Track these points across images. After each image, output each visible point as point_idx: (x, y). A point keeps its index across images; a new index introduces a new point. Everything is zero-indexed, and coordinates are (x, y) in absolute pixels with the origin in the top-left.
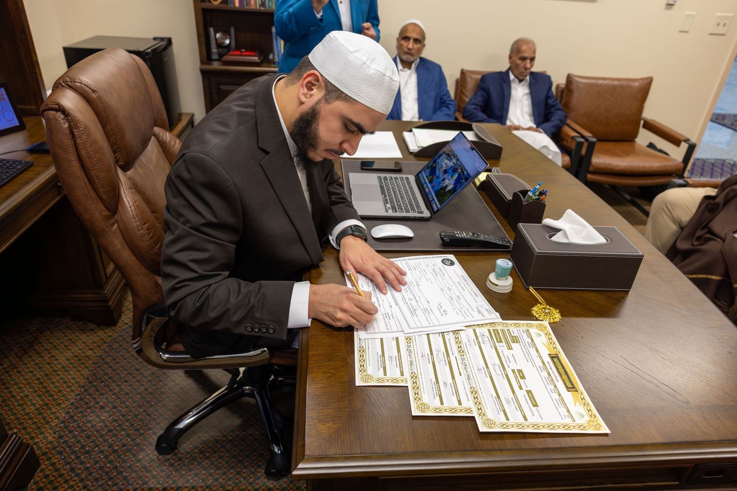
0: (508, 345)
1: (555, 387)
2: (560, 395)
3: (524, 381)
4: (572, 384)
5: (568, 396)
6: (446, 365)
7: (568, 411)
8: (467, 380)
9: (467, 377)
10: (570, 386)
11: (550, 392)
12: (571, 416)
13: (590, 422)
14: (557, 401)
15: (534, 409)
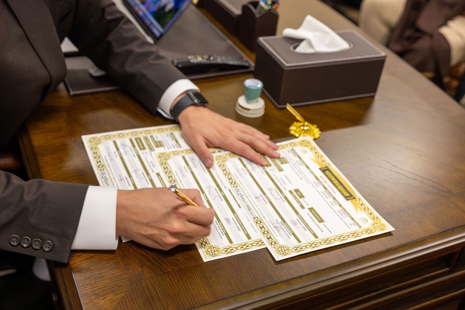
1: (334, 199)
2: (340, 206)
3: (304, 200)
4: (349, 193)
5: (348, 205)
6: (222, 200)
7: (353, 219)
8: (248, 211)
9: (247, 208)
10: (347, 195)
11: (331, 205)
12: (356, 223)
13: (374, 224)
14: (339, 212)
15: (321, 225)
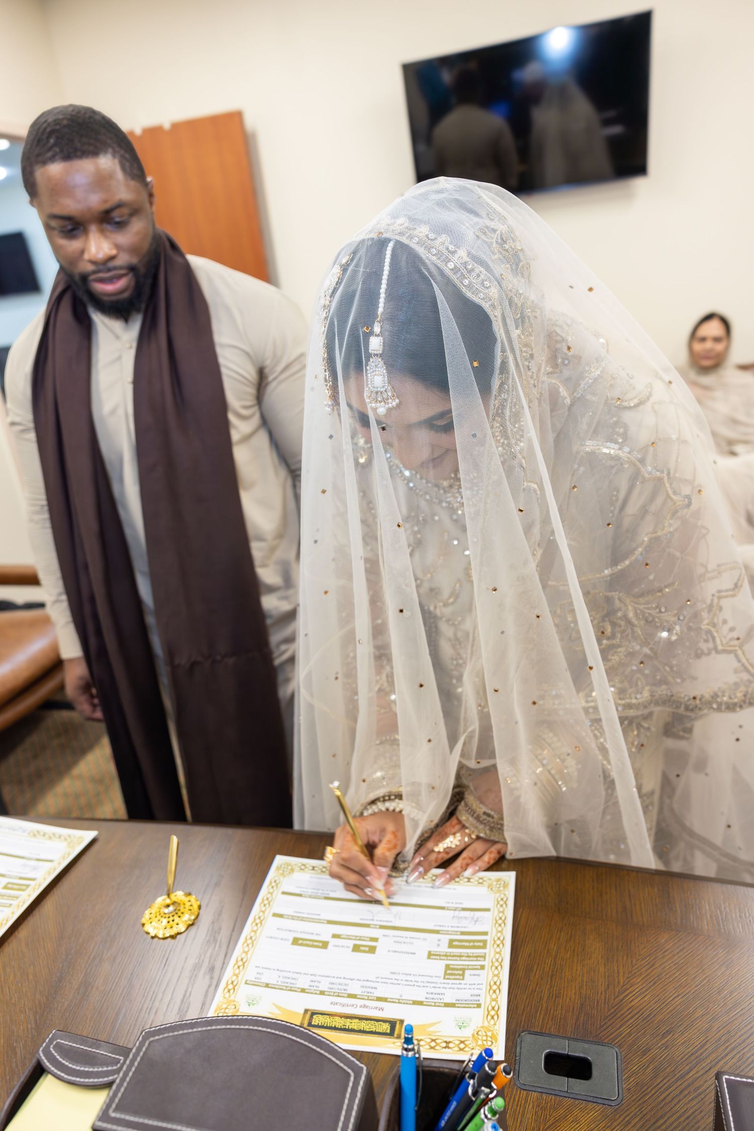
0: (439, 955)
1: (322, 993)
3: (348, 947)
7: (267, 986)
10: (316, 1020)
11: (313, 978)
12: (257, 983)
13: (235, 1008)
14: (293, 979)
15: (291, 936)
